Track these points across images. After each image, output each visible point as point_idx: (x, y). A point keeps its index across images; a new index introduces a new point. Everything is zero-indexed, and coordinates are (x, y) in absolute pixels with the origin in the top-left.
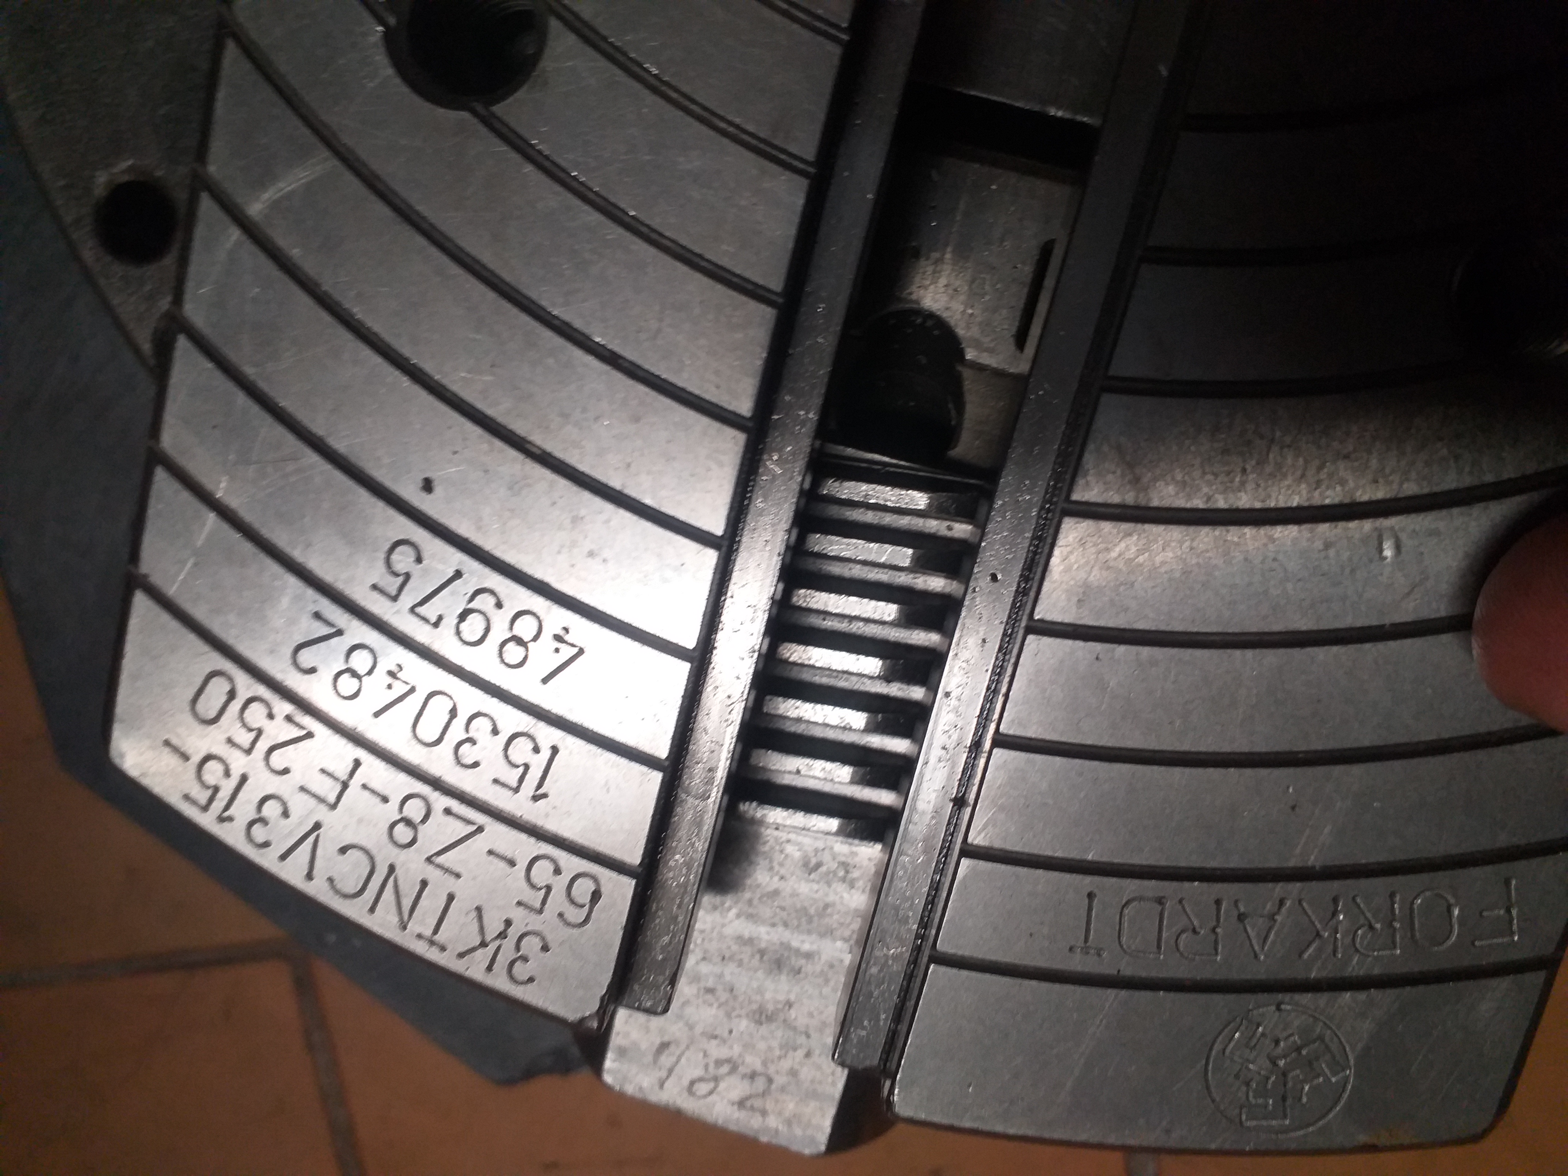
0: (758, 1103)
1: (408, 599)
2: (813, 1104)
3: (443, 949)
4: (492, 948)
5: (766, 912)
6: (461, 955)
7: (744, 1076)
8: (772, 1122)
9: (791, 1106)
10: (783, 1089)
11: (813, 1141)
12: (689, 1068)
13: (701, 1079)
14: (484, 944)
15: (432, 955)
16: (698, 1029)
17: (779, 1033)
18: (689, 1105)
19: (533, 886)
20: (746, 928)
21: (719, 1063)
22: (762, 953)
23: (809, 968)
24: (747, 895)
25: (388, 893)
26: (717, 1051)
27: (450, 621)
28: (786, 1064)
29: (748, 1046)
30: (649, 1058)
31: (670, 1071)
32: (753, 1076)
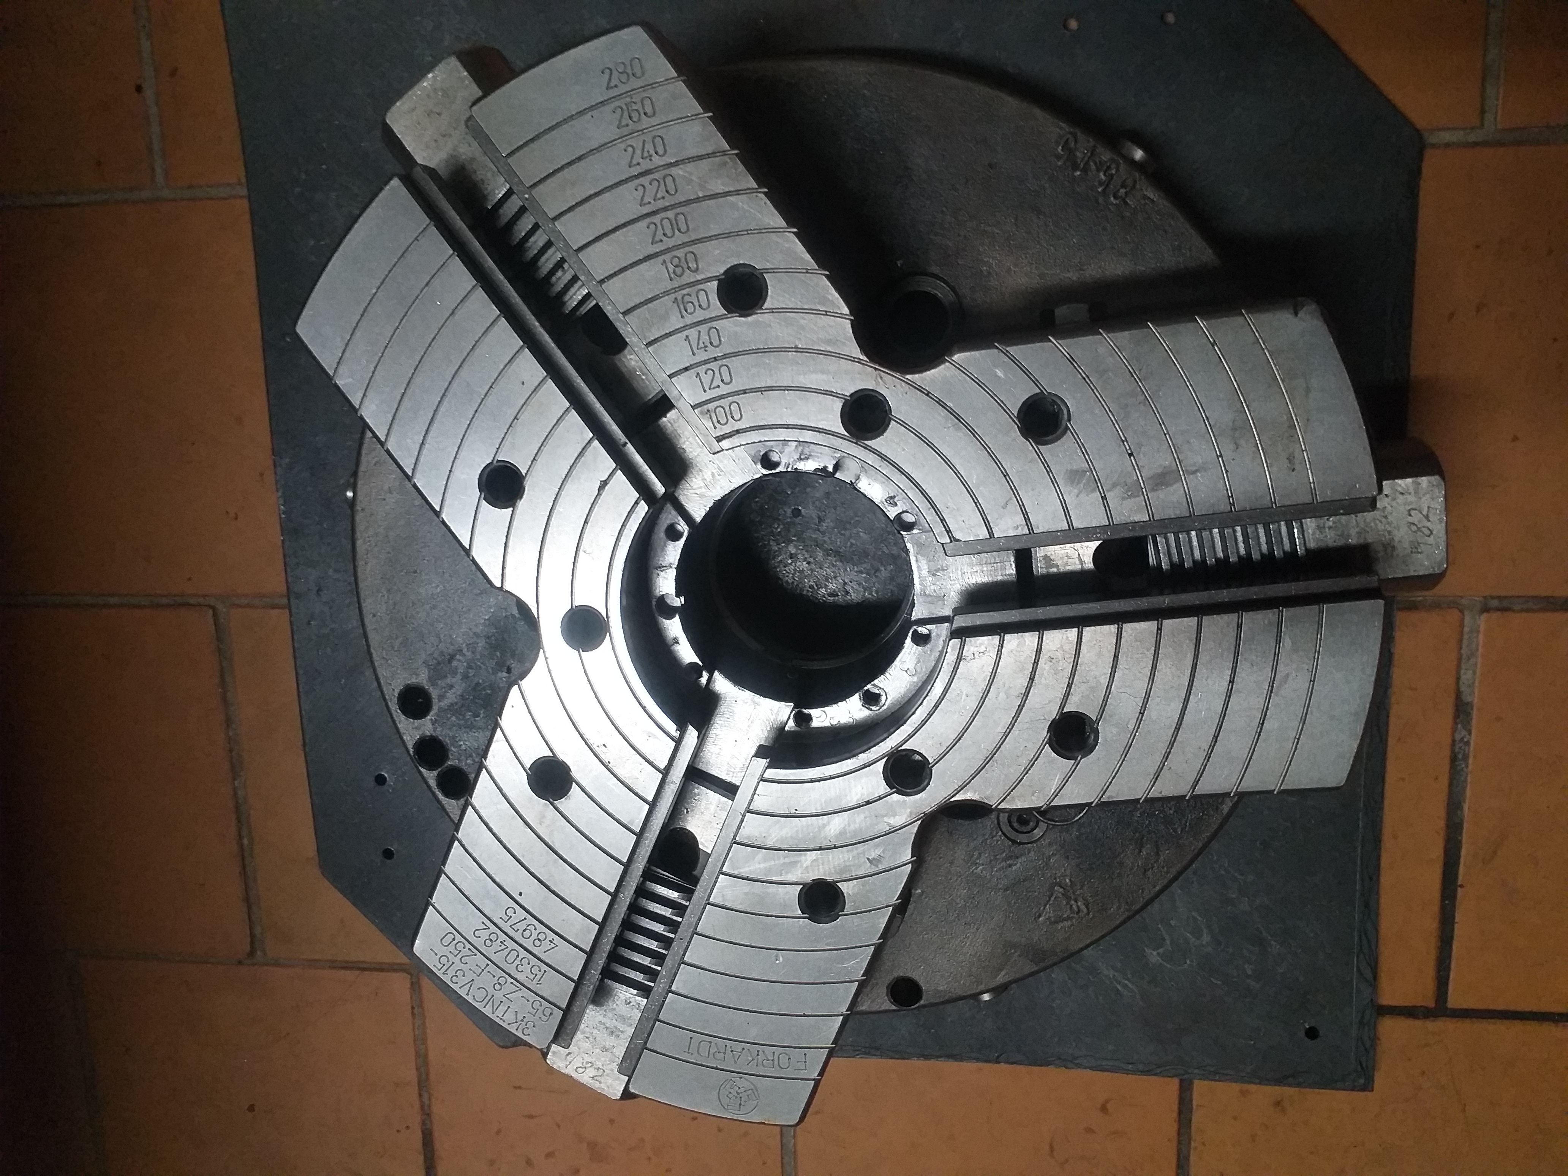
0: (598, 1078)
1: (509, 924)
2: (618, 1082)
3: (504, 1021)
4: (518, 1024)
5: (610, 1015)
6: (509, 1024)
7: (595, 1068)
8: (603, 1086)
9: (610, 1081)
10: (608, 1075)
11: (616, 1095)
12: (577, 1063)
13: (580, 1067)
14: (516, 1022)
15: (501, 1023)
16: (581, 1051)
17: (609, 1056)
18: (575, 1075)
19: (533, 1008)
20: (604, 1020)
21: (587, 1063)
22: (607, 1028)
23: (622, 1036)
24: (605, 1008)
25: (490, 1003)
26: (587, 1058)
27: (521, 931)
28: (610, 1067)
29: (598, 1059)
30: (564, 1057)
31: (570, 1063)
32: (598, 1069)
